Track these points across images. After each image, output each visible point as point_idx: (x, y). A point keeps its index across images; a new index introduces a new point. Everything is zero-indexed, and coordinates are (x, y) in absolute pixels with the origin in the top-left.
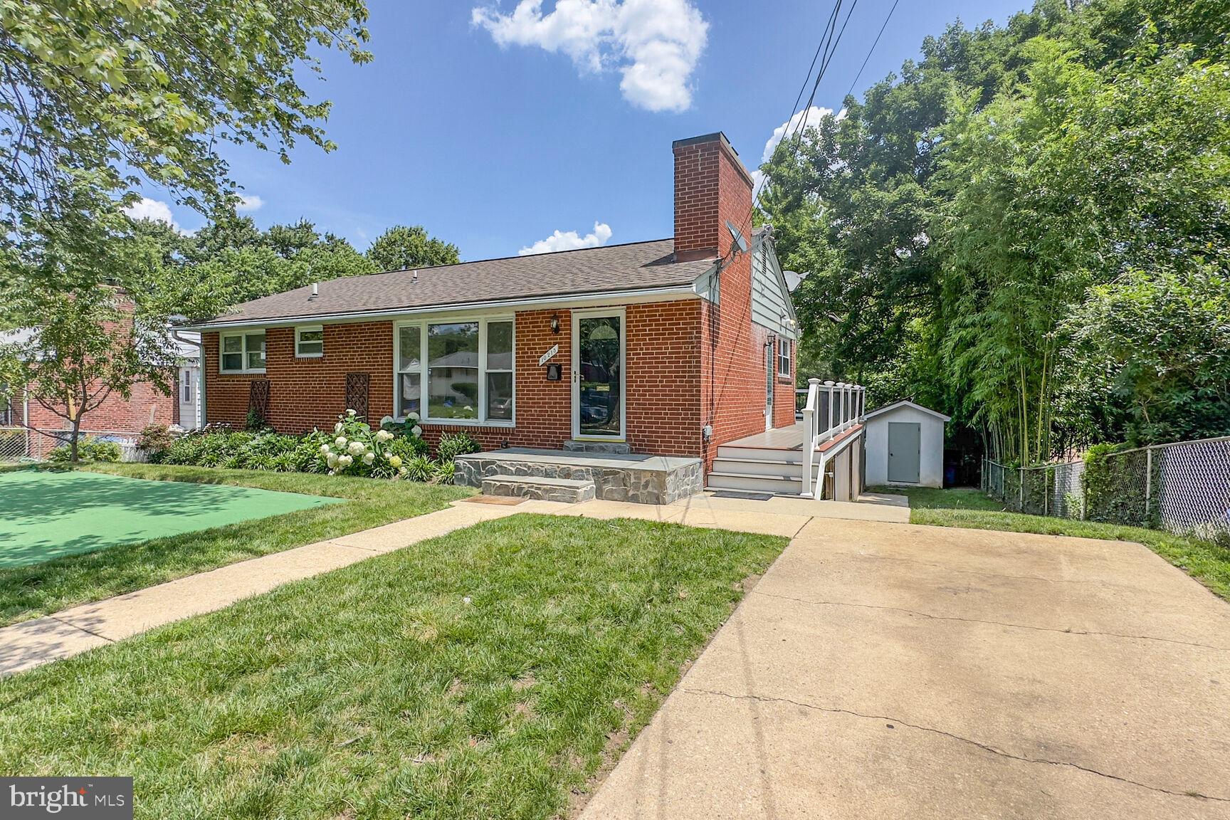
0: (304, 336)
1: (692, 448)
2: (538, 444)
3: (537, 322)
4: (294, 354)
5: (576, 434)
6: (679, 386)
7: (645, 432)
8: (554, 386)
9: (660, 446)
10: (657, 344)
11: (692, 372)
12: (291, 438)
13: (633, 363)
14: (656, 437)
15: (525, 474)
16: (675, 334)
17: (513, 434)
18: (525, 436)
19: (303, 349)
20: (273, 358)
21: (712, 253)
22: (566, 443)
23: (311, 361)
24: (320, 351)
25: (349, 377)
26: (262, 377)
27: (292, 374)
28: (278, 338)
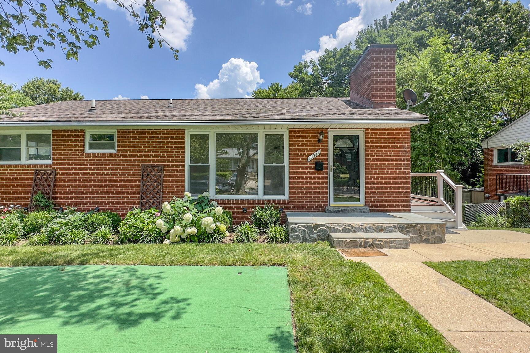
0: (93, 137)
1: (406, 207)
2: (306, 209)
3: (306, 136)
4: (84, 150)
5: (332, 203)
6: (398, 174)
7: (378, 200)
8: (318, 174)
9: (387, 207)
10: (385, 151)
11: (405, 166)
12: (101, 215)
13: (371, 161)
14: (385, 202)
15: (350, 231)
16: (396, 146)
17: (288, 204)
18: (297, 205)
19: (91, 146)
20: (61, 153)
21: (393, 105)
22: (327, 208)
23: (103, 156)
24: (114, 148)
25: (145, 168)
26: (47, 167)
27: (82, 165)
28: (66, 137)
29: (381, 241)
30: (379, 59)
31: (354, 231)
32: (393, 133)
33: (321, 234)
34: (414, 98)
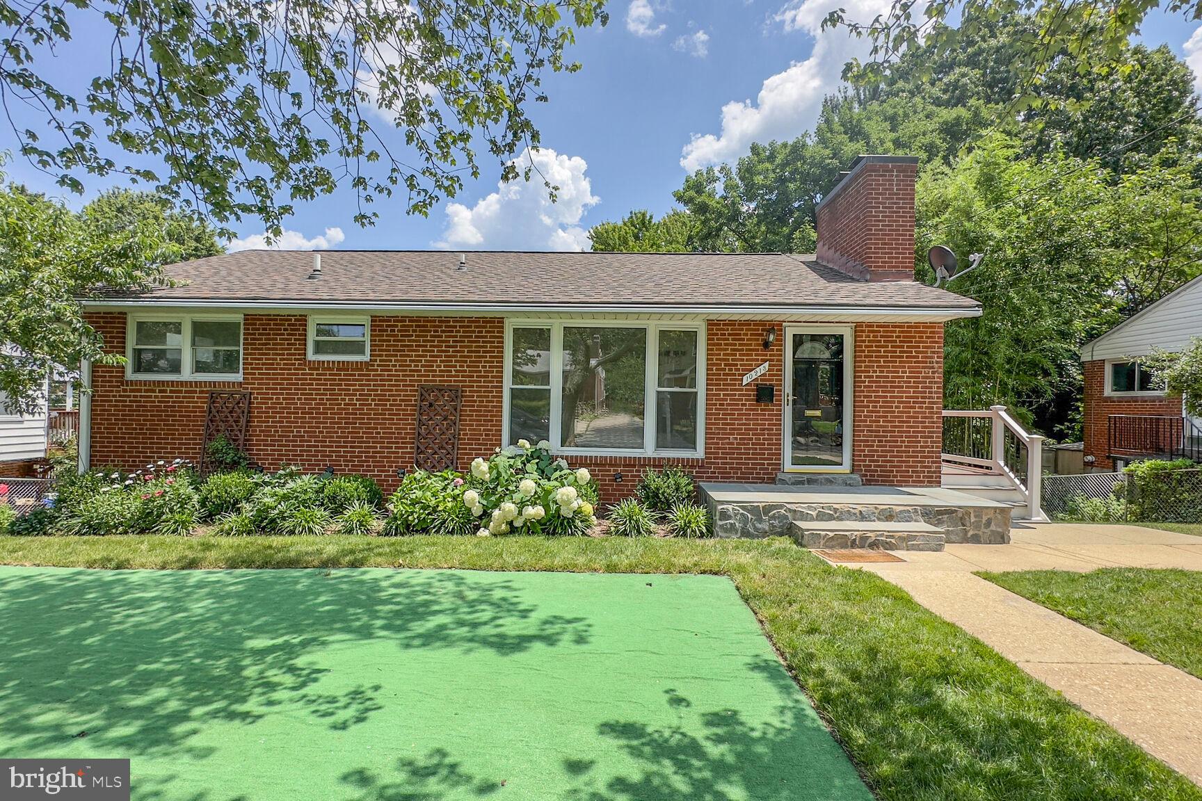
0: (322, 329)
1: (932, 477)
2: (738, 478)
3: (740, 334)
4: (305, 354)
5: (788, 466)
6: (918, 412)
7: (878, 461)
8: (762, 410)
9: (896, 476)
10: (893, 367)
11: (933, 398)
13: (865, 387)
14: (891, 466)
15: (831, 518)
16: (914, 357)
17: (702, 466)
18: (720, 468)
19: (319, 347)
20: (262, 359)
21: (907, 277)
22: (780, 476)
23: (344, 366)
24: (363, 353)
25: (424, 391)
26: (234, 386)
27: (302, 384)
28: (270, 329)
29: (892, 537)
30: (882, 185)
31: (840, 519)
32: (910, 332)
33: (776, 523)
34: (950, 262)
